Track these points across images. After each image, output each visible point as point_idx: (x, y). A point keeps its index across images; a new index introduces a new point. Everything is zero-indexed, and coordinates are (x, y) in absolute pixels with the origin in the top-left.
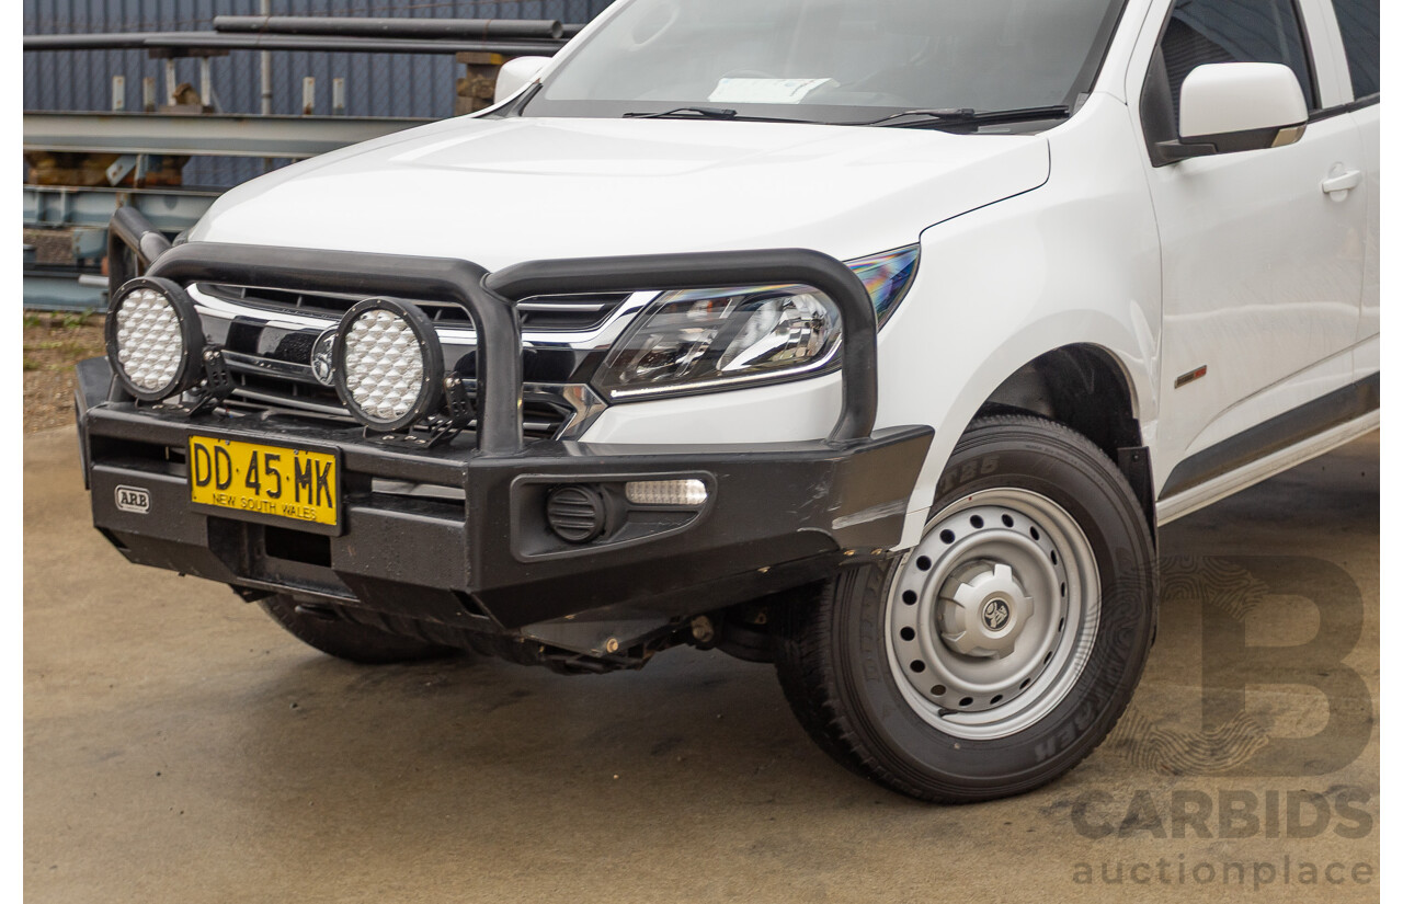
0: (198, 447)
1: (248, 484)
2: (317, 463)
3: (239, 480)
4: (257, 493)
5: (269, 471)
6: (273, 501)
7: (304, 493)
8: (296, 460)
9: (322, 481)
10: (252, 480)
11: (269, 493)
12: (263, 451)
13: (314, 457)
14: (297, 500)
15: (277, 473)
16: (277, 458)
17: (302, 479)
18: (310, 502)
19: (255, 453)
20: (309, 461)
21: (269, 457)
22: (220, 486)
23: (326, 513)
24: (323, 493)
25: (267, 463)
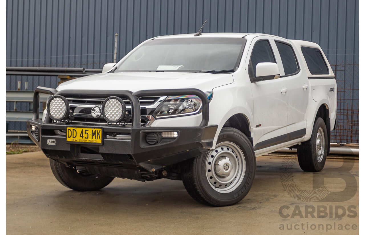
0: (68, 129)
1: (80, 136)
2: (97, 131)
3: (78, 136)
4: (83, 138)
5: (85, 133)
6: (86, 139)
7: (94, 137)
8: (92, 131)
9: (98, 134)
10: (82, 135)
11: (86, 138)
12: (84, 129)
13: (96, 129)
14: (92, 138)
15: (87, 133)
16: (88, 130)
17: (93, 134)
18: (95, 139)
19: (82, 130)
20: (95, 131)
21: (86, 130)
22: (73, 137)
23: (99, 141)
24: (98, 137)
25: (85, 132)
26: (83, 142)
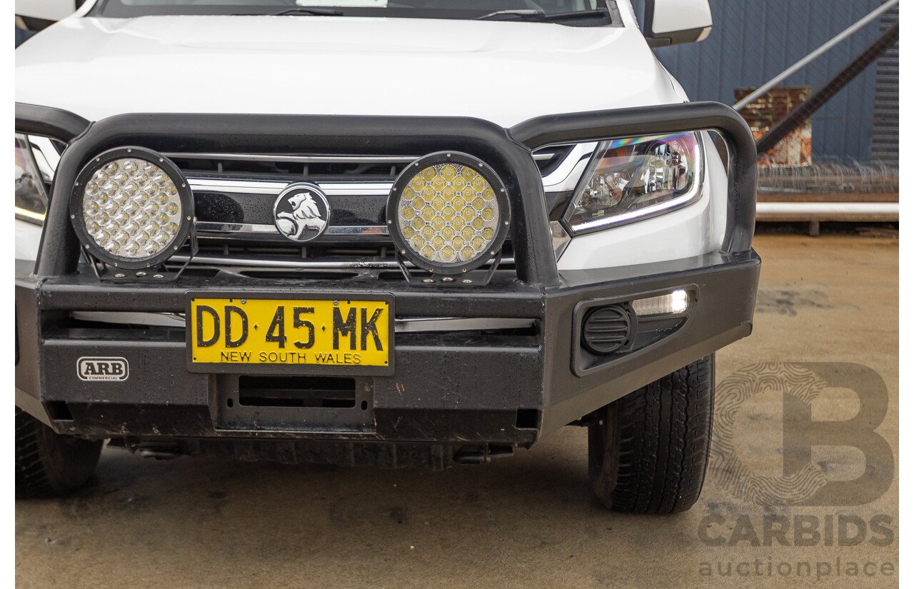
0: (200, 309)
1: (270, 338)
2: (364, 312)
3: (257, 336)
4: (282, 346)
5: (298, 324)
6: (302, 352)
7: (345, 341)
8: (337, 312)
9: (369, 326)
10: (276, 334)
11: (299, 345)
12: (290, 307)
13: (359, 306)
14: (336, 346)
15: (309, 324)
16: (312, 310)
17: (342, 327)
18: (353, 347)
19: (280, 309)
20: (353, 311)
21: (298, 312)
22: (229, 344)
23: (375, 357)
24: (370, 338)
25: (296, 317)
26: (284, 365)
